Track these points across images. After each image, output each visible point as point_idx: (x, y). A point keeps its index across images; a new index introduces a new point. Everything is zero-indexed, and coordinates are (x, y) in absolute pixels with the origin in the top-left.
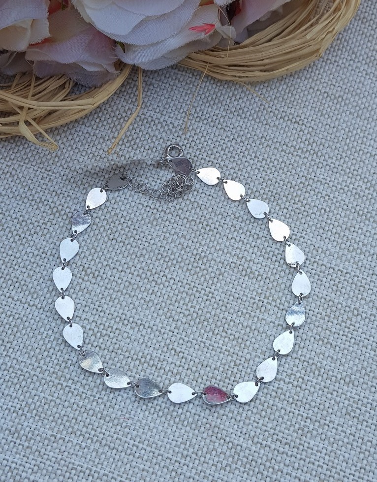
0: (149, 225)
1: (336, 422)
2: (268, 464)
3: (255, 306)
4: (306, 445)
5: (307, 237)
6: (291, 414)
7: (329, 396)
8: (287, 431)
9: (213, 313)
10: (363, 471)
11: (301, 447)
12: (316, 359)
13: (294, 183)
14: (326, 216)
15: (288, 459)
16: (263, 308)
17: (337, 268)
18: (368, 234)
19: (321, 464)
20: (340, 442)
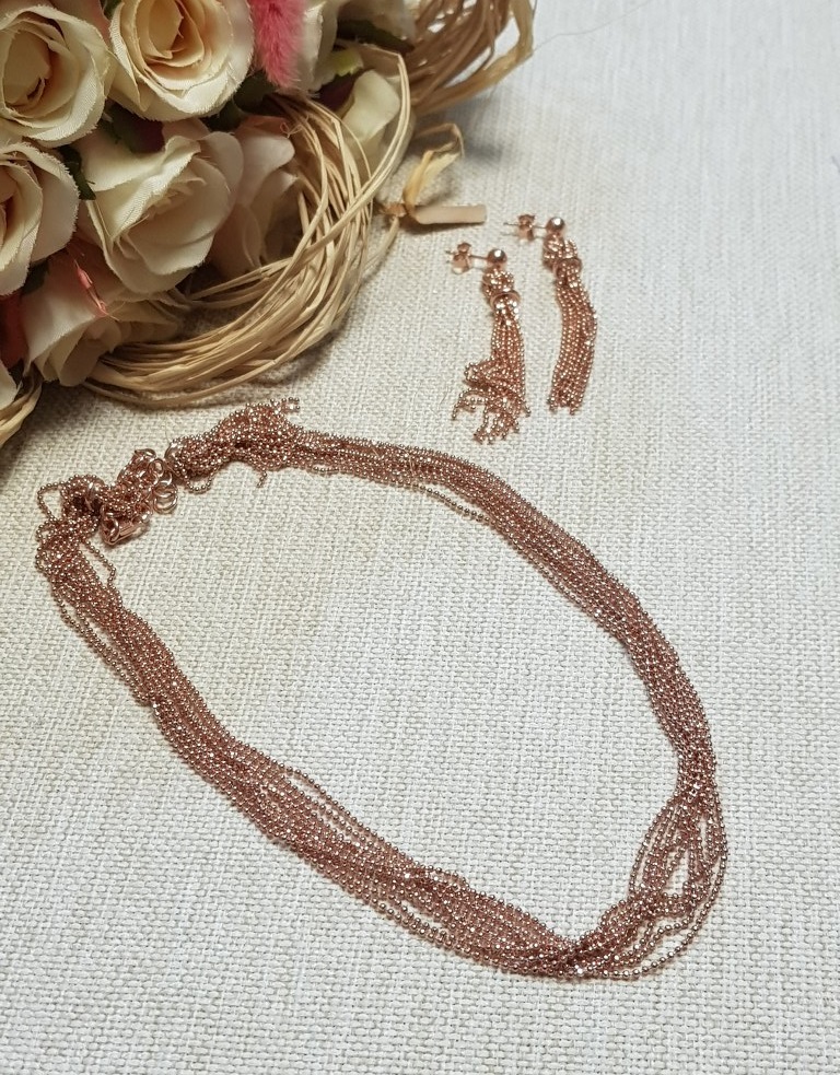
0: (433, 337)
1: (211, 557)
7: (245, 545)
11: (171, 529)
12: (293, 525)
13: (549, 460)
17: (431, 525)
18: (495, 549)
19: (152, 551)
20: (185, 566)
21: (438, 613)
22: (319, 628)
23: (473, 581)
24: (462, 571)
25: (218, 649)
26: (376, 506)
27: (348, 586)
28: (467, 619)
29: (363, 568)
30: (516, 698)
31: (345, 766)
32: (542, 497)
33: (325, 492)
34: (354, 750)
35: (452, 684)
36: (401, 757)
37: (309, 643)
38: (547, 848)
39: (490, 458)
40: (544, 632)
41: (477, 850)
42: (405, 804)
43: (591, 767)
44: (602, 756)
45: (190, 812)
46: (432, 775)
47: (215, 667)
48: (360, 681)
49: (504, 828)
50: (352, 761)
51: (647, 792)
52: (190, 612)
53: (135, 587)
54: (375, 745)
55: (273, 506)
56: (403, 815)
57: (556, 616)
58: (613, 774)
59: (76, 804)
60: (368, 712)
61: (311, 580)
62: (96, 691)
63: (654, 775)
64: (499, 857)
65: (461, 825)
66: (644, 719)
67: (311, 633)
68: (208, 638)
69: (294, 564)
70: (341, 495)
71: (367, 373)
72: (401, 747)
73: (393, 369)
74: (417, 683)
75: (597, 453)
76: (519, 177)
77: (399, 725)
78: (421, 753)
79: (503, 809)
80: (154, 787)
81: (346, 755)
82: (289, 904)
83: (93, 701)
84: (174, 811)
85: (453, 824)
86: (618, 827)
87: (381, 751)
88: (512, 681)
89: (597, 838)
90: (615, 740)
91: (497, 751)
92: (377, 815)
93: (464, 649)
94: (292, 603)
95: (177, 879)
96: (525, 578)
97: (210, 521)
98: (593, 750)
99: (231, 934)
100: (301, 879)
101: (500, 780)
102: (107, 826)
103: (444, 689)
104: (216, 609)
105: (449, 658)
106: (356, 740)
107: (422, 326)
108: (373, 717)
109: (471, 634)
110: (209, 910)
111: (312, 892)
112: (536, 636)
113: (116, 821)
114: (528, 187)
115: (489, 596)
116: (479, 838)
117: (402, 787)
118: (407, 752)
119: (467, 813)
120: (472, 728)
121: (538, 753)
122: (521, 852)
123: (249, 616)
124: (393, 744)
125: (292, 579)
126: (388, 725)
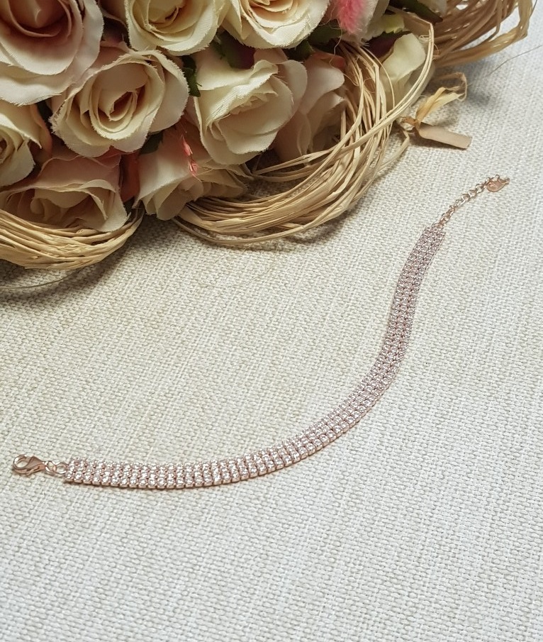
0: (417, 223)
1: (235, 353)
2: (198, 306)
3: (344, 296)
4: (215, 332)
5: (423, 334)
6: (242, 322)
7: (260, 349)
8: (226, 318)
9: (334, 268)
10: (191, 371)
11: (213, 328)
12: (296, 340)
13: (484, 324)
14: (449, 349)
15: (202, 321)
16: (343, 302)
18: (435, 383)
19: (197, 342)
20: (217, 356)
21: (385, 422)
22: (300, 417)
23: (415, 403)
24: (408, 394)
25: (228, 420)
26: (356, 336)
27: (325, 390)
28: (406, 430)
29: (339, 379)
30: (431, 494)
31: (301, 521)
32: (475, 351)
33: (322, 320)
34: (309, 510)
35: (386, 475)
36: (341, 522)
37: (292, 426)
38: (434, 610)
39: (442, 316)
40: (459, 449)
41: (383, 601)
42: (338, 557)
43: (477, 556)
44: (487, 550)
45: (188, 533)
46: (361, 540)
47: (224, 432)
48: (322, 460)
49: (405, 588)
50: (306, 518)
51: (515, 583)
52: (214, 389)
53: (180, 365)
54: (324, 510)
55: (285, 325)
56: (335, 565)
57: (470, 439)
58: (492, 564)
59: (112, 512)
60: (323, 484)
61: (301, 382)
62: (141, 434)
63: (522, 571)
64: (398, 610)
65: (375, 580)
66: (521, 528)
67: (294, 420)
68: (223, 410)
69: (291, 368)
70: (333, 325)
71: (367, 241)
72: (343, 514)
73: (385, 240)
74: (362, 470)
75: (520, 325)
76: (498, 118)
77: (344, 498)
78: (356, 522)
79: (407, 575)
80: (167, 510)
81: (303, 513)
82: (244, 613)
83: (137, 441)
84: (177, 530)
85: (369, 579)
86: (489, 605)
87: (328, 515)
88: (429, 481)
89: (472, 610)
90: (498, 539)
91: (411, 531)
92: (317, 561)
93: (399, 451)
94: (285, 396)
95: (171, 580)
96: (452, 407)
97: (240, 328)
98: (480, 544)
99: (200, 627)
100: (255, 597)
101: (409, 553)
102: (130, 532)
103: (381, 478)
104: (232, 391)
105: (387, 456)
106: (312, 503)
107: (411, 213)
108: (327, 489)
109: (407, 441)
110: (188, 606)
111: (261, 608)
112: (452, 452)
113: (137, 529)
114: (504, 126)
115: (424, 416)
116: (386, 592)
117: (338, 544)
118: (346, 519)
119: (381, 573)
120: (395, 510)
121: (440, 539)
122: (414, 609)
123: (254, 400)
124: (337, 511)
125: (288, 379)
126: (336, 496)
